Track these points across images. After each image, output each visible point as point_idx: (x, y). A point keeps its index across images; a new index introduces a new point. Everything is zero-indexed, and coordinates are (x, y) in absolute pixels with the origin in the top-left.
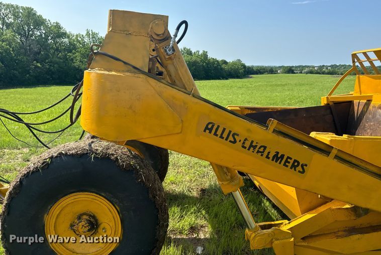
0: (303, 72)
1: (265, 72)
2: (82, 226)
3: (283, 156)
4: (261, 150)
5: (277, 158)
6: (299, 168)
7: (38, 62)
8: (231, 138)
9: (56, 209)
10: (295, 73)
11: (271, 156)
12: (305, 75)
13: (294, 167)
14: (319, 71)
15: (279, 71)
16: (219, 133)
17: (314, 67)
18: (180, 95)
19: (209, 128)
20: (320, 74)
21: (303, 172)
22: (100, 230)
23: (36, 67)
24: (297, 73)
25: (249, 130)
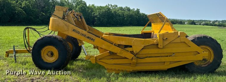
0: (201, 24)
1: (176, 23)
2: (49, 54)
3: (89, 37)
4: (85, 36)
5: (88, 37)
6: (93, 40)
7: (43, 12)
8: (78, 33)
9: (44, 49)
10: (196, 25)
11: (87, 37)
12: (202, 26)
13: (92, 40)
14: (212, 24)
15: (186, 23)
16: (76, 31)
17: (210, 21)
18: (68, 23)
19: (74, 30)
20: (213, 26)
21: (94, 41)
22: (54, 56)
23: (43, 15)
24: (198, 24)
25: (82, 31)
